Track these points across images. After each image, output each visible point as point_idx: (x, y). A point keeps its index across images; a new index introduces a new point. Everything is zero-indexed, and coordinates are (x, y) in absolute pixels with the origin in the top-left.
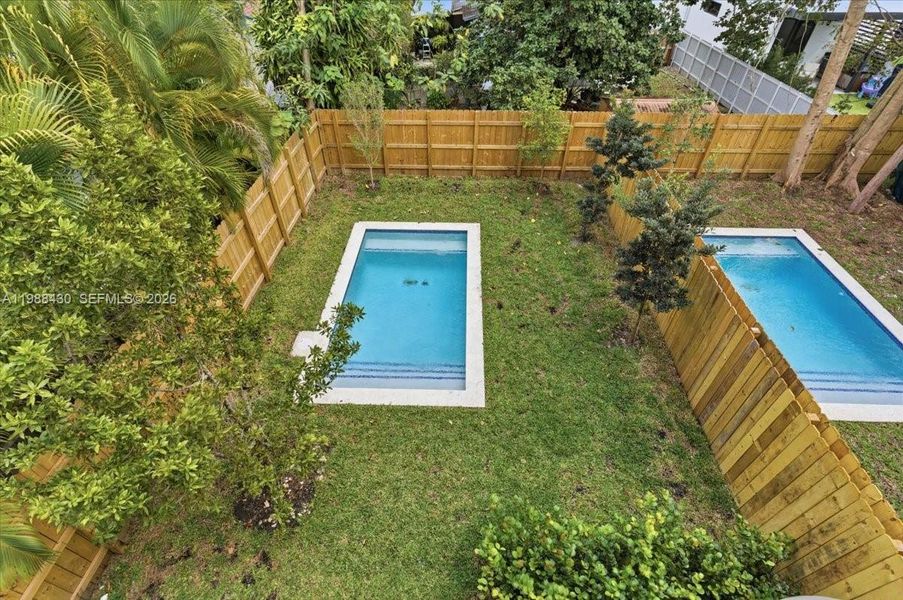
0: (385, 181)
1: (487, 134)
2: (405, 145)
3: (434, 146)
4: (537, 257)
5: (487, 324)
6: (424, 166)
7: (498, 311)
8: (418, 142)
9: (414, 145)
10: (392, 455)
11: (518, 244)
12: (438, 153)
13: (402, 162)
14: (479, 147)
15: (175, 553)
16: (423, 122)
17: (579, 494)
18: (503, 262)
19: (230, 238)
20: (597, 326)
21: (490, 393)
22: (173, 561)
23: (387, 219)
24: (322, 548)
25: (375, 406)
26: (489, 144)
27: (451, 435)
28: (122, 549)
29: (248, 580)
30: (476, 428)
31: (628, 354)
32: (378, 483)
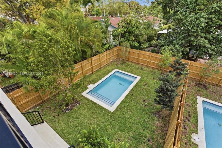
0: (127, 63)
1: (153, 58)
2: (134, 57)
3: (140, 58)
4: (150, 88)
5: (126, 97)
6: (137, 62)
7: (131, 96)
8: (137, 57)
9: (136, 57)
10: (89, 111)
11: (147, 84)
12: (141, 60)
13: (133, 60)
14: (150, 61)
15: (49, 107)
16: (139, 53)
17: (118, 140)
18: (140, 86)
19: (87, 63)
20: (152, 109)
21: (116, 110)
22: (48, 107)
23: (122, 70)
24: (67, 119)
25: (93, 101)
26: (153, 61)
27: (102, 113)
28: (44, 102)
29: (54, 117)
30: (108, 115)
31: (156, 118)
32: (83, 114)
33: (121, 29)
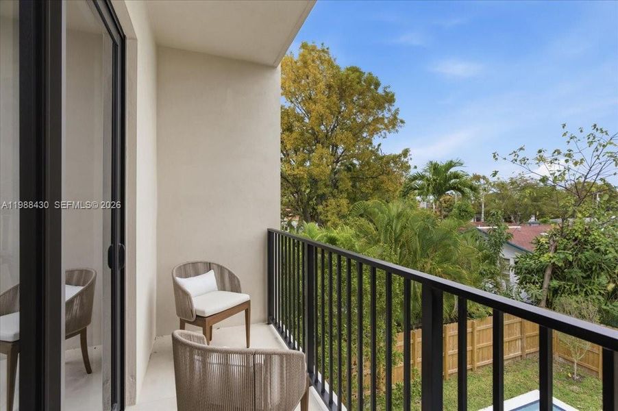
33: (551, 254)
